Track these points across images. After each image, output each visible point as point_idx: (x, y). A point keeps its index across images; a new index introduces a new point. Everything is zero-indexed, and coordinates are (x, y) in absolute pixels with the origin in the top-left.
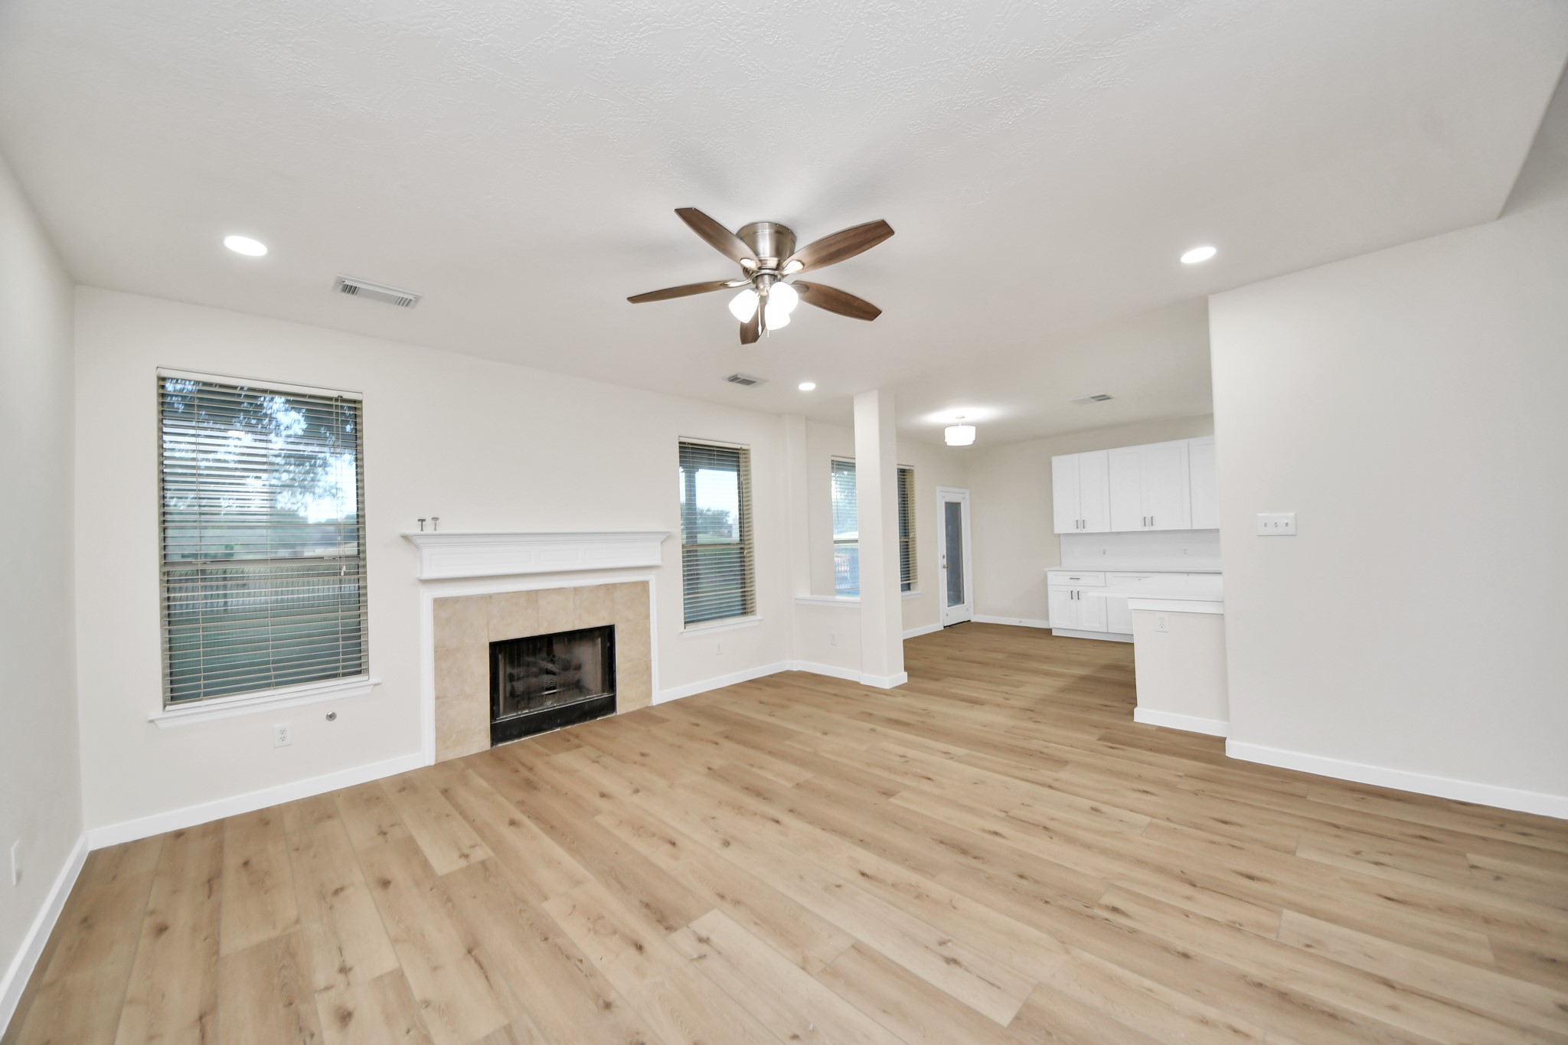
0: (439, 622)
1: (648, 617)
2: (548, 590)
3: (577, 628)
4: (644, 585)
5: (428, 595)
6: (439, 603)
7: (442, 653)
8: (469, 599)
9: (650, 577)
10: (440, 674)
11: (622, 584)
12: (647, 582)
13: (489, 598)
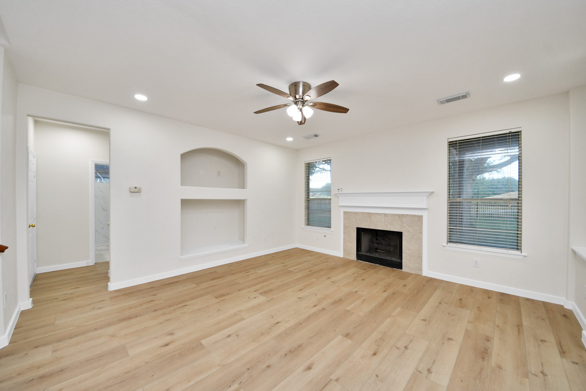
0: (345, 219)
1: (421, 233)
2: (375, 213)
3: (385, 229)
4: (420, 218)
5: (343, 210)
6: (345, 213)
7: (345, 227)
8: (351, 213)
9: (424, 214)
10: (345, 233)
11: (407, 215)
12: (422, 216)
13: (356, 213)
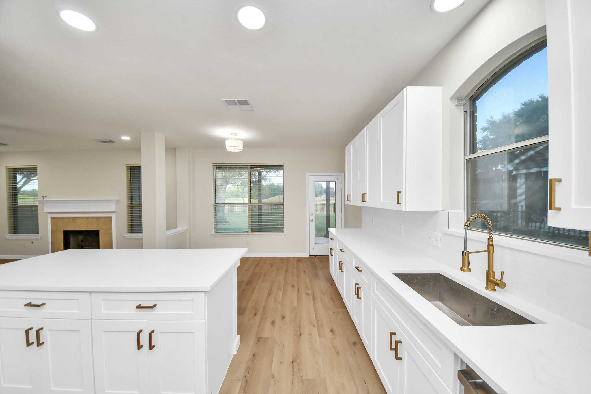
0: (52, 224)
1: (111, 229)
3: (87, 230)
4: (110, 218)
5: (49, 216)
6: (52, 218)
7: (53, 232)
8: (58, 218)
10: (52, 237)
11: (102, 217)
12: (112, 217)
13: (63, 218)
